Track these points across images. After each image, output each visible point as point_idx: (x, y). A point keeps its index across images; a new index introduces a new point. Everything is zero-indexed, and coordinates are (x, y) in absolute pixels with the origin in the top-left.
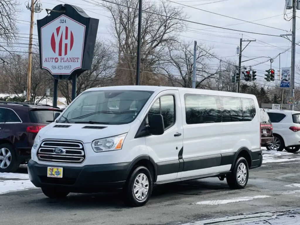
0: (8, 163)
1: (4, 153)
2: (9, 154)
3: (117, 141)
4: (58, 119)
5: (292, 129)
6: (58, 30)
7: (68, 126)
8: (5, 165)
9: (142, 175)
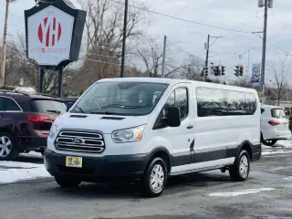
0: (8, 152)
1: (3, 142)
2: (9, 142)
3: (136, 132)
4: (71, 109)
5: (271, 123)
6: (46, 20)
7: (85, 117)
8: (5, 153)
9: (158, 166)
